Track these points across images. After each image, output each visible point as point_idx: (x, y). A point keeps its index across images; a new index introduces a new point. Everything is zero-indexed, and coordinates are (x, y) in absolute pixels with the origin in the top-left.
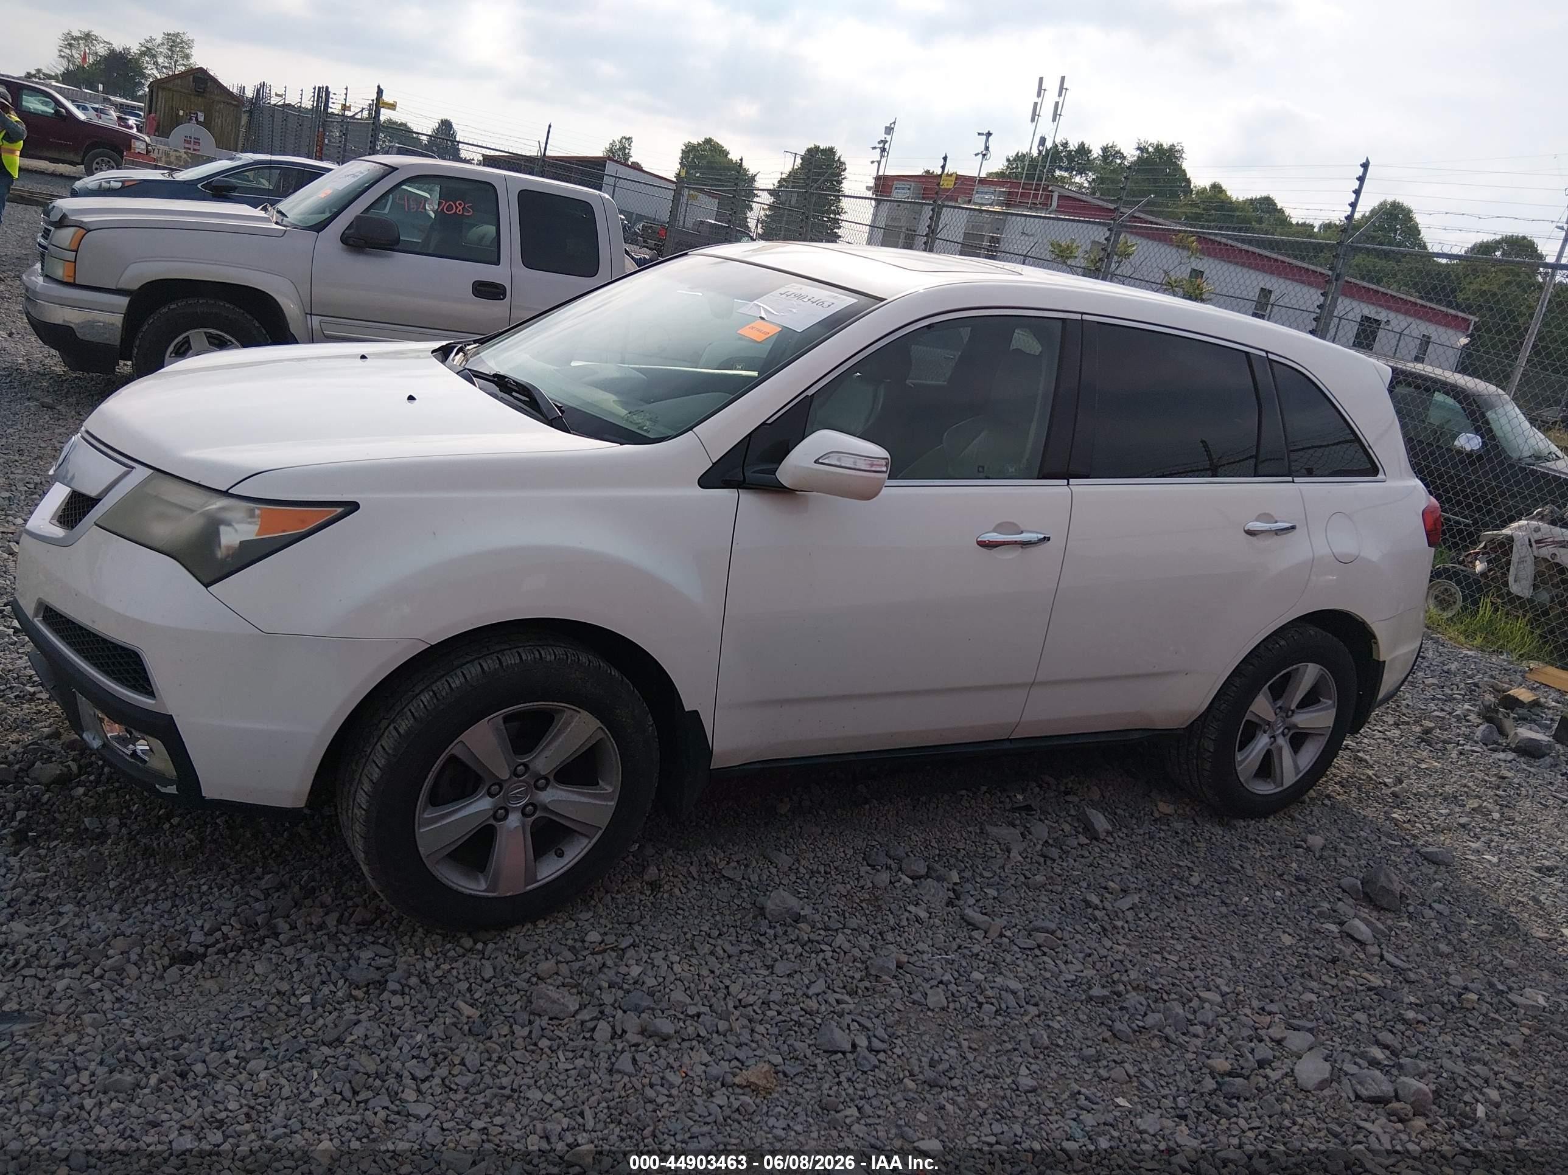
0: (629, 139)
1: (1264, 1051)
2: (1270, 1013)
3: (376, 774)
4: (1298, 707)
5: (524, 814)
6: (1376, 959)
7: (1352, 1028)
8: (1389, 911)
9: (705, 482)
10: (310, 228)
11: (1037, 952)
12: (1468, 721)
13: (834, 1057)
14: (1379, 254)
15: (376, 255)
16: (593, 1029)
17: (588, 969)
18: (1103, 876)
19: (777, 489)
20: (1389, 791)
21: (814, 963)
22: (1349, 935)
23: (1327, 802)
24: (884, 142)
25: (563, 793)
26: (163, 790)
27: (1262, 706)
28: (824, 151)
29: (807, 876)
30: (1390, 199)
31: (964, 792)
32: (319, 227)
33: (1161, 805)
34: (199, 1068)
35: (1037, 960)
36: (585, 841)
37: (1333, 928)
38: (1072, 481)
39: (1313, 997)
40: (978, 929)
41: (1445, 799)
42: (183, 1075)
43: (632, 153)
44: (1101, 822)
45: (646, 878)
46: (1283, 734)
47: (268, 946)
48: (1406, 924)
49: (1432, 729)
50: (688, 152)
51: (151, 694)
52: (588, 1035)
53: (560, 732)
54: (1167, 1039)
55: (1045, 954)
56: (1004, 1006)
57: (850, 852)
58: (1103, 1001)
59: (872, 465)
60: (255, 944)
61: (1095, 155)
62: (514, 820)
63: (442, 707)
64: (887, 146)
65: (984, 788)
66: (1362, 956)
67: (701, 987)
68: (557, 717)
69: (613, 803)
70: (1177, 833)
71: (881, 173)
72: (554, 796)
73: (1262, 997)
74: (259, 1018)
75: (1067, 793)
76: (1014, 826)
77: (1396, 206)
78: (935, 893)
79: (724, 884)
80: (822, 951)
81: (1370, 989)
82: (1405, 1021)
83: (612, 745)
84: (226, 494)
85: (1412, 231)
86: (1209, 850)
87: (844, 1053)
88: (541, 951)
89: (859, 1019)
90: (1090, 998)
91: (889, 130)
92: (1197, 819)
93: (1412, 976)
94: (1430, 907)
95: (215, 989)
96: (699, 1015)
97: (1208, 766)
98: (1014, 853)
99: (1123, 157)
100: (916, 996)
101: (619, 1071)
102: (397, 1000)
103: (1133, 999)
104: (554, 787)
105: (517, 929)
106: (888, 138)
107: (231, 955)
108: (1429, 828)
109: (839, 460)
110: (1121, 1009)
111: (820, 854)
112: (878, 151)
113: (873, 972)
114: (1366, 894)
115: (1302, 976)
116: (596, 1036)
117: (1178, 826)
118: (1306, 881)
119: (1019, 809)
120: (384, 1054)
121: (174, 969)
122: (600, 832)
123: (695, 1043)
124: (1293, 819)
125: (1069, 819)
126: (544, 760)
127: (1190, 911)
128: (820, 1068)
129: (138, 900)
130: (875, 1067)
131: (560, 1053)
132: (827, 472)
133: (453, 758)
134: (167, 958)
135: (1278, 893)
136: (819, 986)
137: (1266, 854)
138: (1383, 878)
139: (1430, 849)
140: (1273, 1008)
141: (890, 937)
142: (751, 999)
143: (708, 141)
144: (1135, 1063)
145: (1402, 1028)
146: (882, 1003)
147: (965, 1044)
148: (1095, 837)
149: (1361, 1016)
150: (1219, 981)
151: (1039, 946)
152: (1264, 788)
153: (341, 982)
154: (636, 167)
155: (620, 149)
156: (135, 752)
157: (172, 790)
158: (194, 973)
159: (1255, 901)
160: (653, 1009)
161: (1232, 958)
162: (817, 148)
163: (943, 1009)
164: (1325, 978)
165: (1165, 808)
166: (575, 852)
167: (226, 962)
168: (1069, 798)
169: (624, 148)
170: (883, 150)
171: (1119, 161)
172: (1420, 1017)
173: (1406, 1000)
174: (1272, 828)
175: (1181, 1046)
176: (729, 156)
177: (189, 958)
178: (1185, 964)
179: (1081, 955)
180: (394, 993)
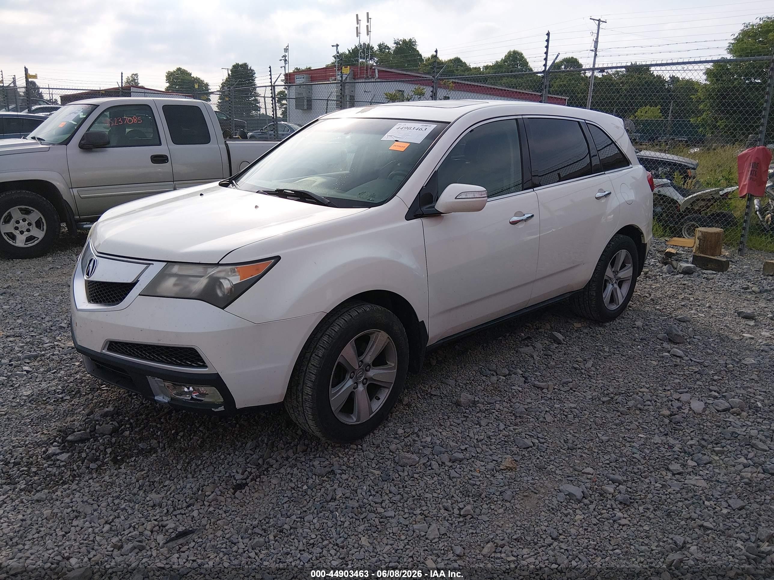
0: (136, 75)
1: (676, 404)
2: (668, 390)
3: (313, 377)
4: (620, 270)
5: (364, 384)
6: (690, 361)
7: (699, 388)
8: (680, 343)
9: (408, 217)
10: (61, 144)
11: (571, 391)
12: (657, 266)
13: (528, 450)
14: (511, 77)
15: (97, 152)
16: (430, 466)
17: (409, 444)
18: (572, 357)
19: (437, 214)
20: (649, 299)
21: (493, 418)
22: (674, 355)
23: (630, 309)
24: (285, 56)
25: (377, 371)
26: (216, 410)
27: (609, 272)
28: (241, 66)
29: (464, 386)
30: (512, 50)
31: (501, 338)
32: (66, 142)
33: (575, 324)
34: (286, 526)
35: (573, 394)
36: (387, 390)
37: (667, 354)
38: (535, 189)
39: (679, 381)
40: (544, 389)
41: (670, 297)
42: (281, 531)
43: (139, 81)
44: (560, 337)
45: (404, 403)
46: (616, 283)
47: (271, 471)
48: (689, 346)
49: (648, 272)
50: (169, 76)
51: (205, 366)
52: (430, 468)
53: (374, 342)
54: (640, 409)
55: (574, 391)
56: (575, 414)
57: (474, 373)
58: (609, 402)
59: (482, 195)
60: (265, 472)
61: (376, 49)
62: (361, 388)
63: (334, 341)
64: (287, 58)
65: (508, 334)
66: (684, 362)
67: (458, 438)
68: (371, 336)
69: (395, 371)
70: (587, 334)
71: (287, 72)
72: (373, 373)
73: (662, 385)
74: (292, 501)
75: (538, 329)
76: (528, 346)
77: (515, 53)
78: (517, 380)
79: (434, 398)
80: (493, 412)
81: (695, 372)
82: (715, 381)
83: (393, 344)
84: (218, 264)
85: (525, 63)
86: (603, 337)
87: (531, 447)
88: (384, 442)
89: (527, 433)
90: (604, 402)
91: (286, 50)
92: (591, 326)
93: (706, 364)
94: (694, 338)
95: (262, 495)
96: (466, 449)
97: (594, 302)
98: (535, 357)
99: (389, 48)
100: (541, 419)
101: (453, 477)
102: (344, 477)
103: (620, 398)
104: (373, 369)
105: (367, 437)
106: (287, 54)
107: (258, 480)
108: (672, 309)
109: (466, 195)
110: (617, 403)
111: (463, 376)
112: (283, 61)
113: (518, 415)
114: (669, 339)
115: (669, 374)
116: (434, 467)
117: (586, 331)
118: (645, 339)
119: (526, 339)
120: (357, 498)
121: (238, 492)
122: (392, 385)
123: (473, 459)
124: (624, 318)
125: (546, 338)
126: (369, 357)
127: (613, 362)
128: (527, 455)
129: (196, 470)
130: (547, 449)
131: (425, 478)
132: (462, 202)
133: (339, 364)
134: (231, 489)
135: (639, 347)
136: (502, 427)
137: (624, 333)
138: (674, 331)
139: (680, 317)
140: (668, 388)
141: (513, 400)
142: (482, 437)
143: (179, 69)
144: (636, 421)
145: (716, 383)
146: (530, 425)
147: (571, 431)
148: (559, 343)
149: (698, 383)
150: (643, 384)
151: (571, 389)
152: (613, 307)
153: (314, 477)
154: (142, 88)
155: (132, 81)
156: (192, 397)
157: (222, 408)
158: (248, 491)
159: (633, 352)
160: (447, 451)
161: (641, 374)
162: (238, 64)
163: (553, 421)
164: (678, 373)
165: (577, 325)
166: (384, 395)
167: (258, 483)
168: (540, 330)
169: (135, 80)
170: (286, 60)
171: (387, 51)
172: (720, 378)
173: (711, 373)
174: (619, 323)
175: (647, 410)
176: (192, 75)
177: (239, 487)
178: (626, 381)
179: (588, 388)
180: (341, 474)
